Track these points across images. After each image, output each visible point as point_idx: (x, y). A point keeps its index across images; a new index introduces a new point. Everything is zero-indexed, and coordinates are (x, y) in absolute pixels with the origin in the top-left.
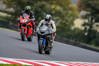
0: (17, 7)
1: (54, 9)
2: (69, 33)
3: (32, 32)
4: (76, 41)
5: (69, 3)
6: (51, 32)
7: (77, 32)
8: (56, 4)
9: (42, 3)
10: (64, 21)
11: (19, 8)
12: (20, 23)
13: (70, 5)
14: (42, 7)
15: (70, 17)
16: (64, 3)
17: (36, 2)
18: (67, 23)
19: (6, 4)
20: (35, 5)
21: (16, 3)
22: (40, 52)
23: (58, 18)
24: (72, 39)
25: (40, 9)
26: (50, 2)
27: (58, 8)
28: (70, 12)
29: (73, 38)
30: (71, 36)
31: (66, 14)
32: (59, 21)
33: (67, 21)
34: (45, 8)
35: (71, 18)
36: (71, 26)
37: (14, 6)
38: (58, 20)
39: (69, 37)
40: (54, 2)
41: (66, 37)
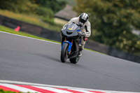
0: (92, 15)
9: (129, 11)
11: (95, 18)
17: (120, 9)
19: (77, 11)
21: (91, 10)
22: (63, 60)
25: (125, 20)
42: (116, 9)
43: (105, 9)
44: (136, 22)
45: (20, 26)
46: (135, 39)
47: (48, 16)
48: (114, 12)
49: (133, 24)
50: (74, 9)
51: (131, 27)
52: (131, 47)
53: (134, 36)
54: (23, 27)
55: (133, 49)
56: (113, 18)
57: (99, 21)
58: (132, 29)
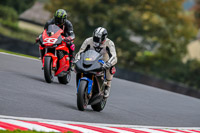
1: (147, 21)
2: (177, 69)
3: (68, 65)
4: (191, 85)
5: (177, 9)
6: (105, 65)
7: (193, 67)
8: (152, 11)
10: (169, 46)
12: (43, 46)
13: (180, 14)
14: (124, 16)
15: (179, 37)
16: (167, 10)
17: (111, 8)
18: (173, 50)
20: (109, 13)
23: (155, 39)
24: (184, 82)
26: (139, 7)
27: (156, 19)
28: (179, 28)
29: (186, 80)
30: (182, 75)
31: (173, 31)
32: (159, 45)
33: (173, 45)
34: (130, 18)
35: (183, 39)
36: (182, 55)
38: (155, 43)
39: (177, 77)
40: (147, 7)
41: (171, 78)
42: (106, 6)
43: (91, 7)
44: (135, 25)
46: (134, 49)
47: (9, 19)
48: (103, 12)
49: (131, 27)
51: (128, 31)
52: (129, 60)
53: (134, 44)
55: (132, 63)
56: (102, 19)
57: (82, 24)
58: (129, 35)
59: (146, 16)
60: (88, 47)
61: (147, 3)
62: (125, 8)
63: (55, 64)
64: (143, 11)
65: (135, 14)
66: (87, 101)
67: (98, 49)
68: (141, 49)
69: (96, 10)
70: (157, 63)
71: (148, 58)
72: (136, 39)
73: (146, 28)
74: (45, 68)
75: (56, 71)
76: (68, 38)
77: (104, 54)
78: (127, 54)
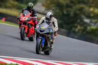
0: (56, 9)
1: (93, 12)
11: (58, 11)
12: (20, 21)
14: (81, 9)
17: (75, 5)
19: (45, 6)
20: (74, 8)
23: (96, 20)
26: (89, 5)
27: (97, 11)
34: (84, 10)
37: (53, 8)
40: (92, 5)
42: (72, 4)
43: (65, 5)
44: (86, 13)
45: (6, 17)
46: (86, 25)
48: (71, 7)
49: (84, 14)
50: (43, 5)
51: (83, 16)
52: (83, 31)
53: (86, 23)
54: (8, 18)
55: (85, 32)
57: (61, 13)
58: (84, 18)
59: (92, 9)
60: (43, 21)
61: (92, 3)
62: (82, 5)
63: (26, 31)
64: (90, 7)
65: (86, 8)
66: (41, 49)
67: (48, 23)
68: (89, 25)
69: (67, 6)
70: (97, 32)
71: (93, 30)
72: (87, 21)
73: (92, 15)
74: (21, 33)
75: (27, 34)
76: (34, 18)
77: (51, 26)
78: (82, 28)
